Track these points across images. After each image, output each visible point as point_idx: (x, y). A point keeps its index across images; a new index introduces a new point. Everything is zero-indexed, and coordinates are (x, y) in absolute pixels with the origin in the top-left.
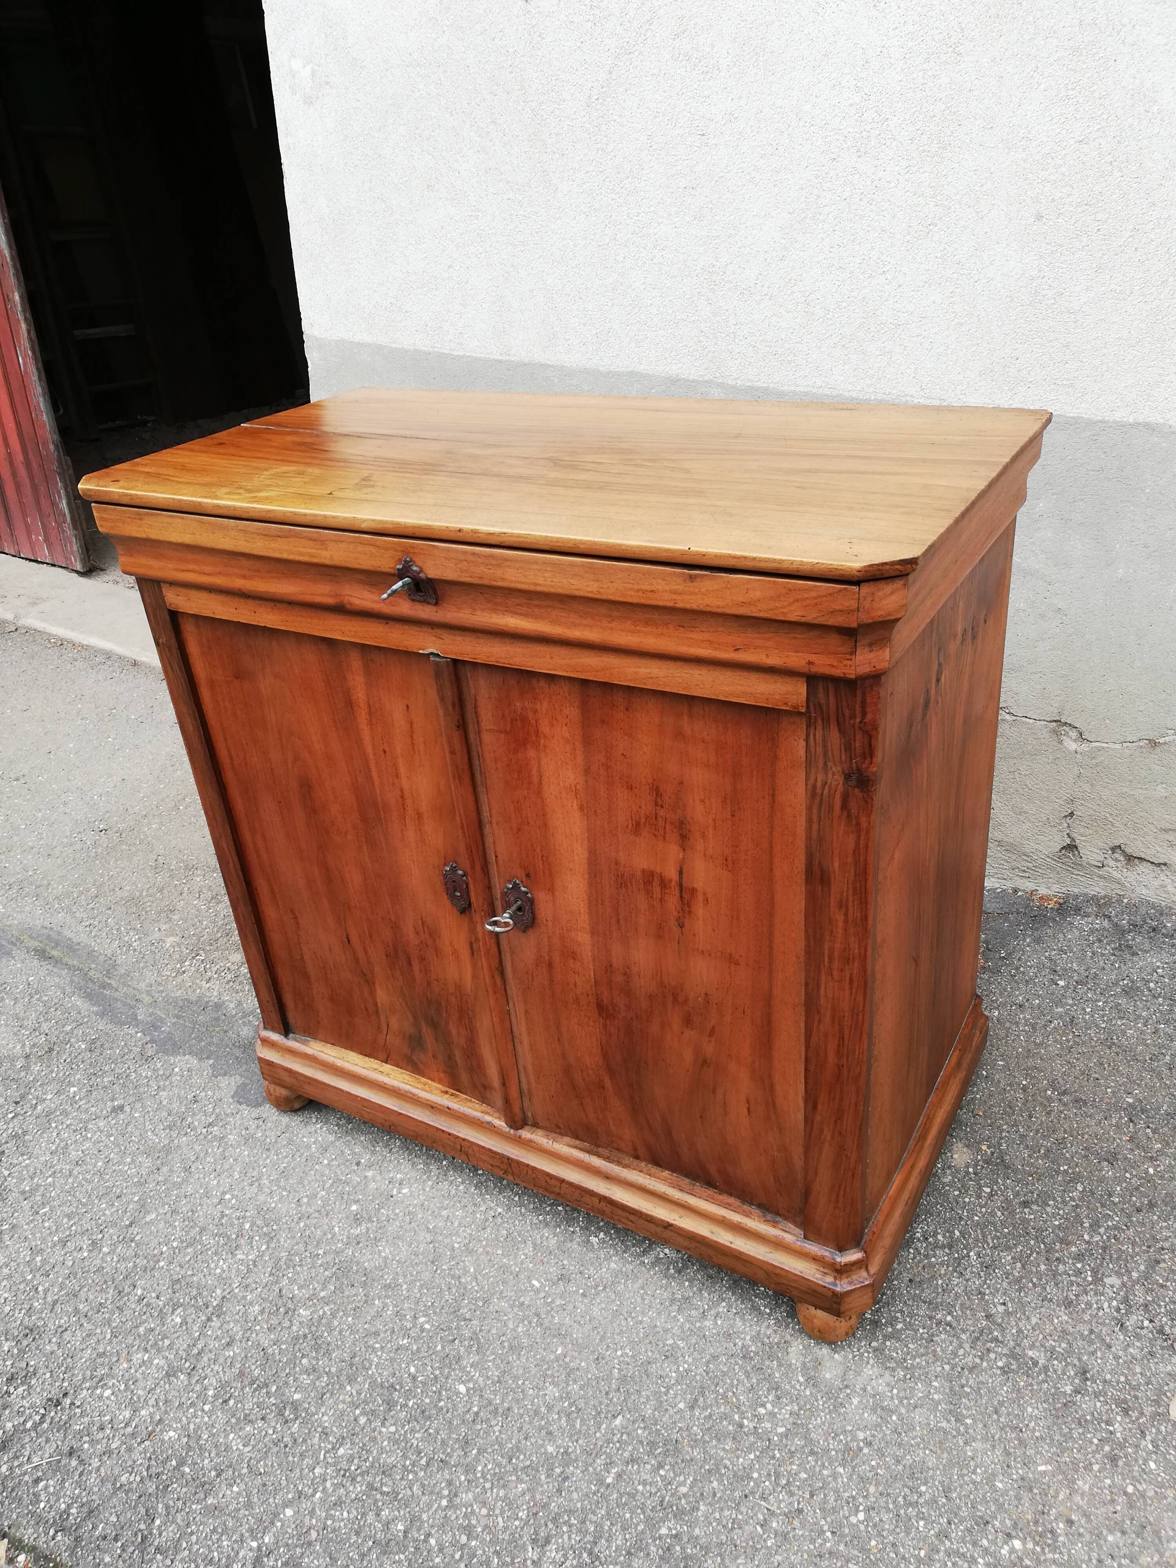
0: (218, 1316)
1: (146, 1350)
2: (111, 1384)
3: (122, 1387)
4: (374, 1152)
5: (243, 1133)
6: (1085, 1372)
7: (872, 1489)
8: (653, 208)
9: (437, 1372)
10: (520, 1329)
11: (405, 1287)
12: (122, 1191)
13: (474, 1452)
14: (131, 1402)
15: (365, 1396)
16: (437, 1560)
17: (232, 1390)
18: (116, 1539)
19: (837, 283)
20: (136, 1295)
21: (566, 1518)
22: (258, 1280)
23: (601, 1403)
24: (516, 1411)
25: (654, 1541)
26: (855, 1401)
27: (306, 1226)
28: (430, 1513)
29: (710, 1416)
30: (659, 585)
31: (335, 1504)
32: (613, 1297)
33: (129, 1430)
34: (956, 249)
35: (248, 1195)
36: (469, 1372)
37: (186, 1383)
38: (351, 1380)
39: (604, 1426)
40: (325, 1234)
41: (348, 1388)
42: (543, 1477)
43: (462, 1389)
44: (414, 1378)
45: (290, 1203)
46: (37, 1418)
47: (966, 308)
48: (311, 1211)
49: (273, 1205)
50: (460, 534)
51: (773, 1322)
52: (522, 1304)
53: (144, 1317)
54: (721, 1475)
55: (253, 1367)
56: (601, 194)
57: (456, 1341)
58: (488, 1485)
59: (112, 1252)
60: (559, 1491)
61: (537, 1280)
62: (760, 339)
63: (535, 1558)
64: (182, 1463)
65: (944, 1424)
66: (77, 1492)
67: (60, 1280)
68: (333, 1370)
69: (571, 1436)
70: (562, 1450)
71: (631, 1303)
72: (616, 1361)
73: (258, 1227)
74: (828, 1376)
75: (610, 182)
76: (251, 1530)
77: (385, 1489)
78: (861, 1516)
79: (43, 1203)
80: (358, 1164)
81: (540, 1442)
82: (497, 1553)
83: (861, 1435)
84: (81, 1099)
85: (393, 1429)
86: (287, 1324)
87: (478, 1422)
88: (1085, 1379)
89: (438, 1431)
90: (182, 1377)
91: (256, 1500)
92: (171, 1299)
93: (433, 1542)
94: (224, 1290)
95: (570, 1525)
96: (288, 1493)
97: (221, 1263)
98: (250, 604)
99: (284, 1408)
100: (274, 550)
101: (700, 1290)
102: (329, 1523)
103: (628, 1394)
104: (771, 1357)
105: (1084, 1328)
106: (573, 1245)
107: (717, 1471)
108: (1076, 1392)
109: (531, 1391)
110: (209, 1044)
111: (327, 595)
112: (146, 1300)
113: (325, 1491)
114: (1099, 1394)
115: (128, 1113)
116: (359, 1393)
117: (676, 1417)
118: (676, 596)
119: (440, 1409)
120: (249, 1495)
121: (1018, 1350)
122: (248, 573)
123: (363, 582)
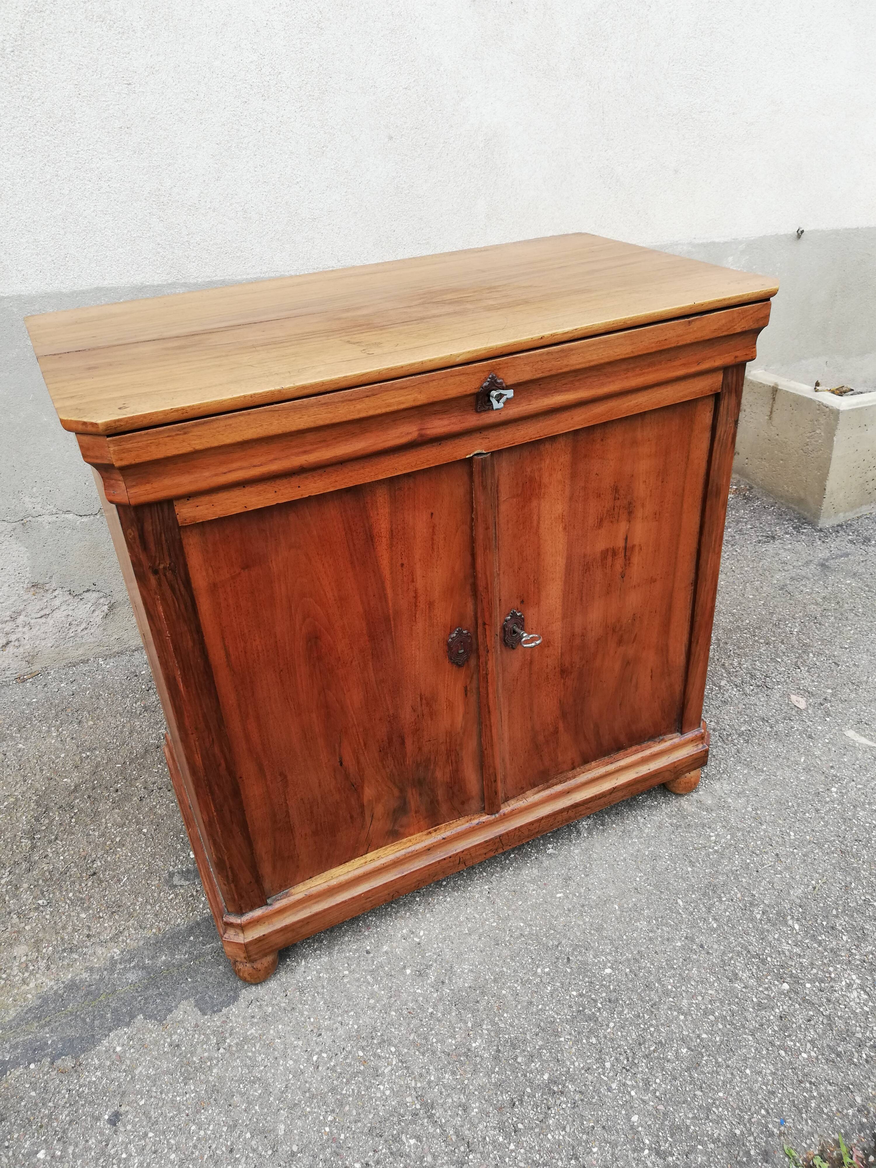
0: (433, 1108)
4: (367, 938)
5: (256, 1020)
6: (764, 719)
7: (781, 822)
9: (587, 979)
10: (587, 920)
11: (505, 969)
12: (226, 1146)
13: (657, 985)
15: (575, 1031)
16: (718, 1039)
17: (510, 1121)
19: (265, 193)
21: (726, 958)
22: (421, 1065)
23: (665, 905)
24: (643, 949)
25: (761, 923)
26: (730, 800)
27: (396, 1011)
28: (684, 1028)
29: (703, 861)
30: (670, 334)
31: (646, 1085)
32: (598, 862)
34: (344, 163)
35: (329, 1041)
36: (599, 961)
37: (479, 1156)
38: (557, 1034)
39: (680, 911)
40: (417, 1001)
41: (562, 1039)
42: (695, 957)
43: (608, 971)
44: (581, 995)
45: (365, 1013)
47: (357, 201)
48: (386, 1001)
49: (356, 1027)
50: (541, 341)
51: (664, 805)
52: (569, 910)
54: (740, 875)
55: (500, 1098)
57: (571, 958)
58: (684, 988)
60: (708, 953)
61: (557, 893)
62: (211, 243)
63: (743, 985)
65: (762, 778)
68: (540, 1043)
69: (677, 930)
70: (683, 939)
71: (609, 856)
72: (642, 883)
73: (367, 1046)
74: (710, 802)
76: (634, 1150)
77: (652, 1049)
78: (792, 834)
80: (368, 952)
81: (672, 947)
82: (729, 1004)
83: (750, 809)
84: (64, 1150)
85: (612, 1025)
86: (478, 1059)
87: (637, 973)
88: (767, 721)
89: (630, 999)
90: (471, 1157)
91: (613, 1138)
92: (386, 1141)
93: (704, 1036)
94: (411, 1095)
95: (732, 958)
96: (620, 1113)
97: (382, 1087)
98: (295, 481)
99: (550, 1089)
100: (359, 411)
101: (622, 823)
102: (658, 1094)
103: (667, 889)
104: (684, 817)
105: (741, 706)
106: (546, 863)
107: (737, 875)
108: (771, 727)
109: (635, 935)
110: (115, 1011)
111: (398, 437)
112: (371, 1163)
113: (633, 1087)
114: (777, 722)
115: (131, 1110)
116: (570, 1034)
117: (695, 875)
118: (679, 338)
119: (615, 990)
120: (607, 1142)
121: (738, 732)
122: (308, 448)
123: (436, 413)
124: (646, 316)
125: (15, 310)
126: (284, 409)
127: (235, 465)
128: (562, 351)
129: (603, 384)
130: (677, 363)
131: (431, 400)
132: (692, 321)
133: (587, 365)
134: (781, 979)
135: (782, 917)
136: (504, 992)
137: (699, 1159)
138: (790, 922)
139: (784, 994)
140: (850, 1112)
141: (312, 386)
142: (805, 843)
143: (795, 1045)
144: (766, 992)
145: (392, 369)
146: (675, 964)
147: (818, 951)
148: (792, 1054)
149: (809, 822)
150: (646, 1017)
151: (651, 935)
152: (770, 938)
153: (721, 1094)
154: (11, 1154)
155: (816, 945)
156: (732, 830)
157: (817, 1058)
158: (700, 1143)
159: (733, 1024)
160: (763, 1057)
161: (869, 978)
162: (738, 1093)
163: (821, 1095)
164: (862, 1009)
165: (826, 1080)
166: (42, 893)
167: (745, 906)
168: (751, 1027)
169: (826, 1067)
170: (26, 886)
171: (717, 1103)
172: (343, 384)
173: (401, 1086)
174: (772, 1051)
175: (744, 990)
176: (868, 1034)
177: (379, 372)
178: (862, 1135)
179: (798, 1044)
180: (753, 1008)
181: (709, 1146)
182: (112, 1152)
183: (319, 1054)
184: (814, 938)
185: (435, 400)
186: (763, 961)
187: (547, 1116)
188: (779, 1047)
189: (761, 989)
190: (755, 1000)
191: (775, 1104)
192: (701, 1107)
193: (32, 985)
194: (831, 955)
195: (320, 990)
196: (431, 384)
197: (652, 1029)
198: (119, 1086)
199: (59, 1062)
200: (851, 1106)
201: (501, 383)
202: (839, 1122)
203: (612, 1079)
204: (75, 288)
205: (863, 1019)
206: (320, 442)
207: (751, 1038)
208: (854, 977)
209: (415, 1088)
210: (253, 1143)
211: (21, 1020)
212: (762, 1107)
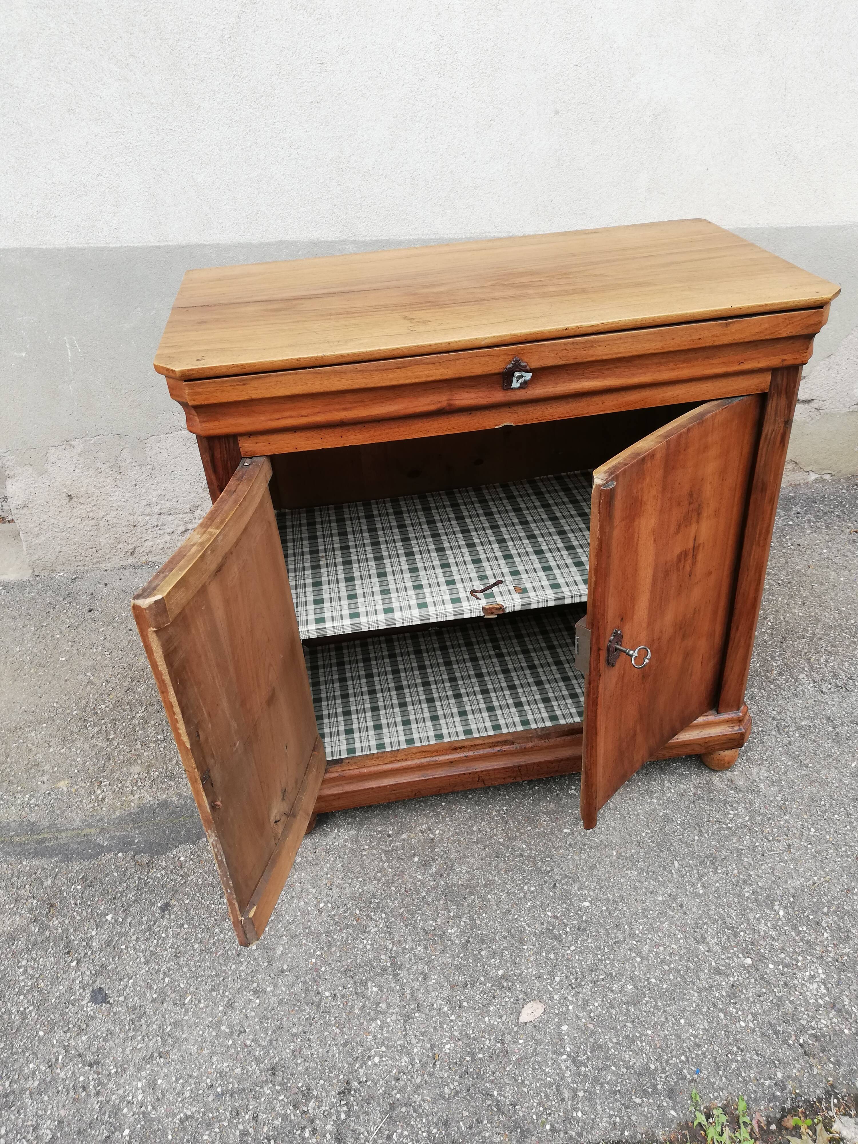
0: (400, 969)
1: (373, 1020)
2: (373, 1053)
3: (384, 1049)
4: (392, 824)
6: (829, 718)
7: (805, 816)
8: (286, 119)
9: (565, 906)
10: (584, 857)
11: (496, 879)
12: (236, 950)
13: (626, 927)
14: (401, 1052)
15: (539, 944)
16: (665, 986)
17: (458, 998)
18: (479, 1122)
19: (432, 163)
20: (327, 997)
21: (701, 922)
22: (401, 934)
23: (660, 862)
24: (625, 894)
25: (747, 901)
26: (762, 786)
27: (396, 887)
28: (637, 969)
29: (713, 834)
30: (705, 334)
31: (584, 1004)
32: (612, 811)
33: (418, 1066)
34: (509, 135)
35: (336, 896)
36: (581, 894)
37: (423, 1016)
38: (522, 942)
39: (673, 871)
40: (415, 884)
41: (525, 947)
42: (671, 913)
43: (586, 904)
44: (555, 917)
45: (371, 882)
46: (345, 1108)
47: (518, 172)
48: (390, 877)
49: (360, 890)
50: (566, 332)
51: (695, 776)
52: (570, 845)
53: (350, 1004)
54: (745, 854)
55: (456, 978)
56: (240, 109)
57: (557, 885)
58: (650, 936)
59: (276, 986)
60: (685, 913)
62: (381, 206)
63: (707, 949)
64: (473, 1055)
65: (803, 772)
66: (424, 1121)
67: (258, 1027)
68: (505, 945)
69: (663, 886)
70: (666, 895)
71: (624, 809)
72: (646, 839)
73: (365, 908)
74: (741, 783)
75: (247, 100)
76: (554, 1052)
77: (601, 977)
78: (813, 830)
79: (181, 996)
80: (389, 836)
81: (653, 899)
82: (687, 961)
83: (779, 798)
84: (125, 919)
85: (573, 948)
86: (449, 943)
87: (612, 912)
88: (832, 721)
89: (597, 931)
90: (417, 1015)
91: (539, 1037)
92: (355, 983)
93: (653, 980)
94: (386, 954)
95: (706, 923)
96: (553, 1019)
97: (365, 942)
98: (338, 431)
99: (500, 983)
100: (391, 380)
101: (648, 783)
102: (592, 1014)
103: (669, 850)
104: (710, 791)
105: (811, 701)
106: (564, 801)
107: (741, 854)
108: (834, 728)
109: (622, 881)
110: (188, 830)
111: (428, 404)
112: (338, 995)
113: (572, 1003)
114: (842, 724)
115: (178, 905)
116: (534, 945)
117: (700, 844)
118: (715, 339)
119: (586, 921)
120: (533, 1038)
121: (798, 725)
122: (349, 406)
123: (464, 387)
124: (677, 316)
125: (214, 256)
126: (326, 372)
127: (286, 414)
128: (588, 342)
129: (633, 375)
130: (715, 361)
131: (457, 376)
132: (730, 323)
133: (614, 356)
134: (747, 953)
135: (770, 901)
136: (489, 896)
137: (609, 1078)
138: (777, 908)
139: (744, 967)
140: (767, 1083)
141: (349, 355)
142: (823, 841)
143: (737, 1012)
144: (727, 961)
145: (421, 347)
146: (650, 914)
147: (794, 940)
148: (730, 1019)
149: (836, 824)
150: (606, 950)
151: (637, 884)
152: (751, 916)
153: (649, 1032)
154: (90, 910)
155: (794, 934)
156: (751, 811)
157: (754, 1030)
158: (615, 1064)
159: (685, 978)
160: (702, 1014)
161: (835, 976)
162: (665, 1036)
163: (744, 1061)
164: (816, 1000)
165: (754, 1050)
166: (163, 731)
167: (738, 882)
168: (701, 985)
169: (759, 1039)
170: (153, 722)
171: (643, 1038)
172: (377, 356)
173: (381, 945)
174: (713, 1011)
175: (706, 953)
176: (812, 1024)
177: (409, 348)
178: (771, 1105)
179: (740, 1013)
180: (709, 971)
181: (622, 1070)
182: (156, 930)
183: (326, 903)
184: (794, 927)
185: (462, 376)
186: (736, 934)
187: (490, 1003)
188: (721, 1010)
189: (723, 957)
190: (713, 964)
191: (697, 1055)
192: (627, 1036)
193: (136, 797)
194: (805, 946)
195: (342, 855)
196: (457, 362)
197: (608, 962)
198: (175, 885)
199: (138, 857)
200: (770, 1078)
201: (525, 366)
202: (752, 1087)
203: (557, 991)
204: (263, 241)
205: (814, 1009)
206: (358, 402)
207: (696, 995)
208: (820, 971)
209: (391, 950)
210: (256, 954)
211: (121, 819)
212: (683, 1054)
